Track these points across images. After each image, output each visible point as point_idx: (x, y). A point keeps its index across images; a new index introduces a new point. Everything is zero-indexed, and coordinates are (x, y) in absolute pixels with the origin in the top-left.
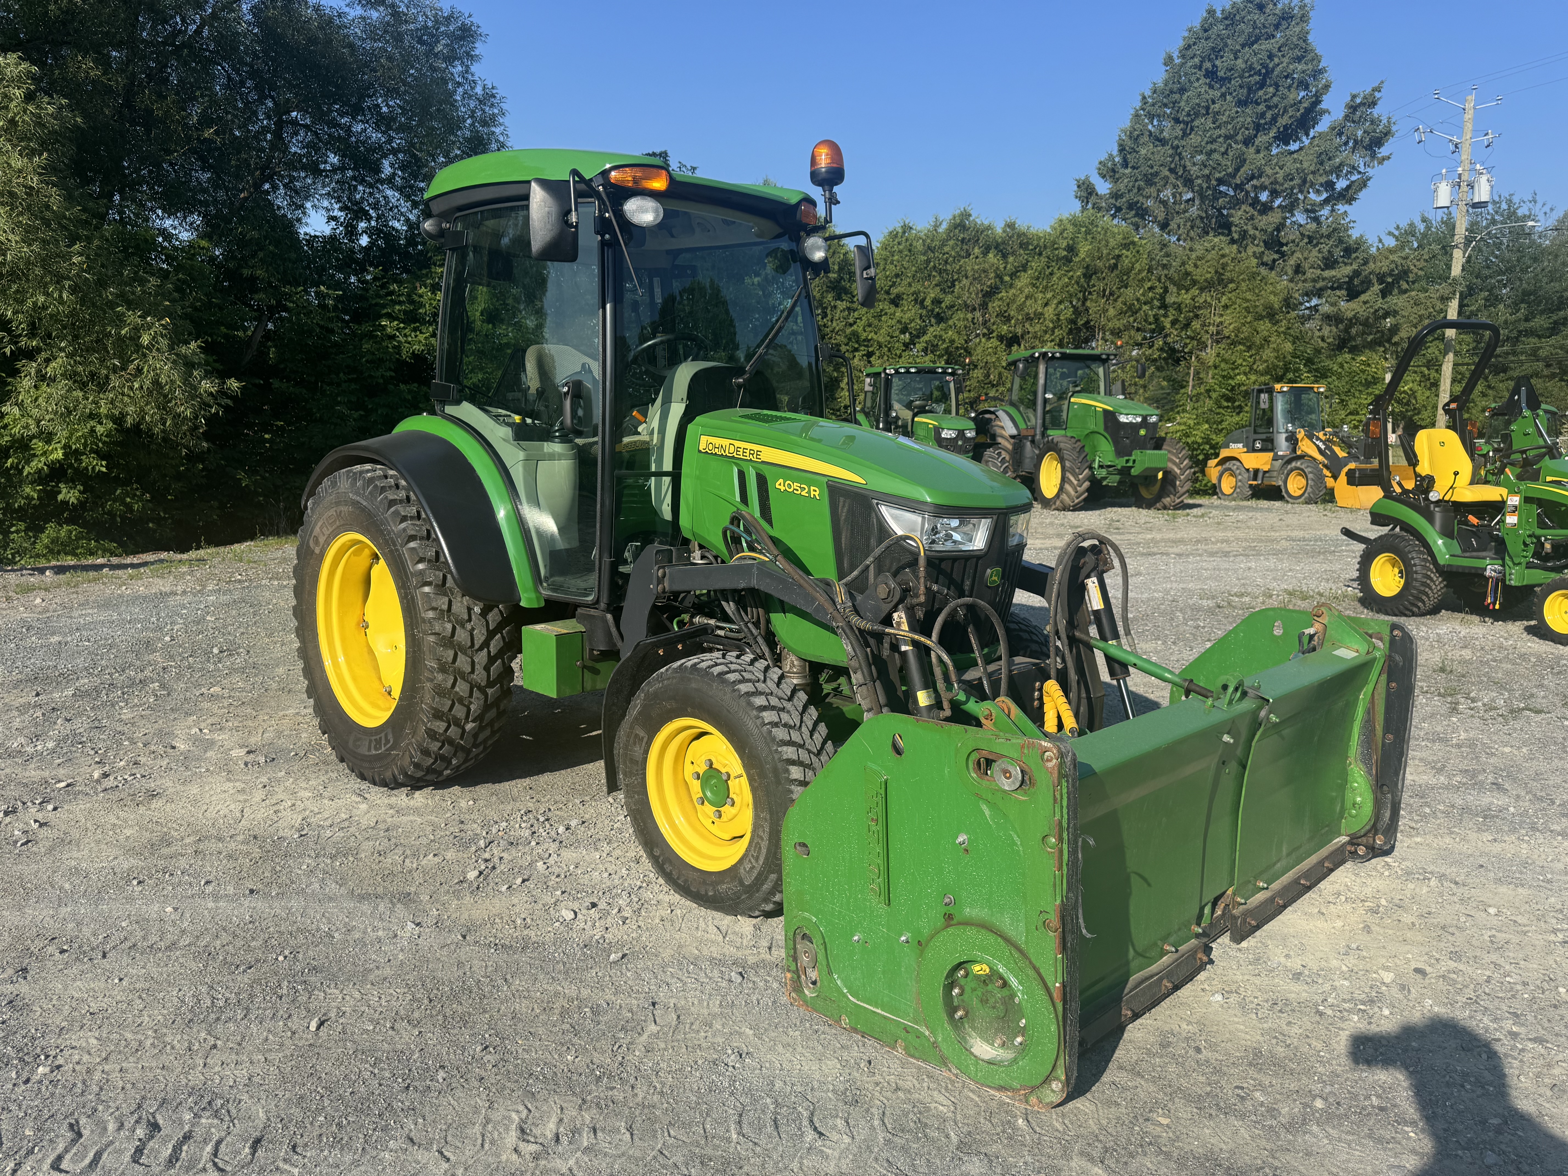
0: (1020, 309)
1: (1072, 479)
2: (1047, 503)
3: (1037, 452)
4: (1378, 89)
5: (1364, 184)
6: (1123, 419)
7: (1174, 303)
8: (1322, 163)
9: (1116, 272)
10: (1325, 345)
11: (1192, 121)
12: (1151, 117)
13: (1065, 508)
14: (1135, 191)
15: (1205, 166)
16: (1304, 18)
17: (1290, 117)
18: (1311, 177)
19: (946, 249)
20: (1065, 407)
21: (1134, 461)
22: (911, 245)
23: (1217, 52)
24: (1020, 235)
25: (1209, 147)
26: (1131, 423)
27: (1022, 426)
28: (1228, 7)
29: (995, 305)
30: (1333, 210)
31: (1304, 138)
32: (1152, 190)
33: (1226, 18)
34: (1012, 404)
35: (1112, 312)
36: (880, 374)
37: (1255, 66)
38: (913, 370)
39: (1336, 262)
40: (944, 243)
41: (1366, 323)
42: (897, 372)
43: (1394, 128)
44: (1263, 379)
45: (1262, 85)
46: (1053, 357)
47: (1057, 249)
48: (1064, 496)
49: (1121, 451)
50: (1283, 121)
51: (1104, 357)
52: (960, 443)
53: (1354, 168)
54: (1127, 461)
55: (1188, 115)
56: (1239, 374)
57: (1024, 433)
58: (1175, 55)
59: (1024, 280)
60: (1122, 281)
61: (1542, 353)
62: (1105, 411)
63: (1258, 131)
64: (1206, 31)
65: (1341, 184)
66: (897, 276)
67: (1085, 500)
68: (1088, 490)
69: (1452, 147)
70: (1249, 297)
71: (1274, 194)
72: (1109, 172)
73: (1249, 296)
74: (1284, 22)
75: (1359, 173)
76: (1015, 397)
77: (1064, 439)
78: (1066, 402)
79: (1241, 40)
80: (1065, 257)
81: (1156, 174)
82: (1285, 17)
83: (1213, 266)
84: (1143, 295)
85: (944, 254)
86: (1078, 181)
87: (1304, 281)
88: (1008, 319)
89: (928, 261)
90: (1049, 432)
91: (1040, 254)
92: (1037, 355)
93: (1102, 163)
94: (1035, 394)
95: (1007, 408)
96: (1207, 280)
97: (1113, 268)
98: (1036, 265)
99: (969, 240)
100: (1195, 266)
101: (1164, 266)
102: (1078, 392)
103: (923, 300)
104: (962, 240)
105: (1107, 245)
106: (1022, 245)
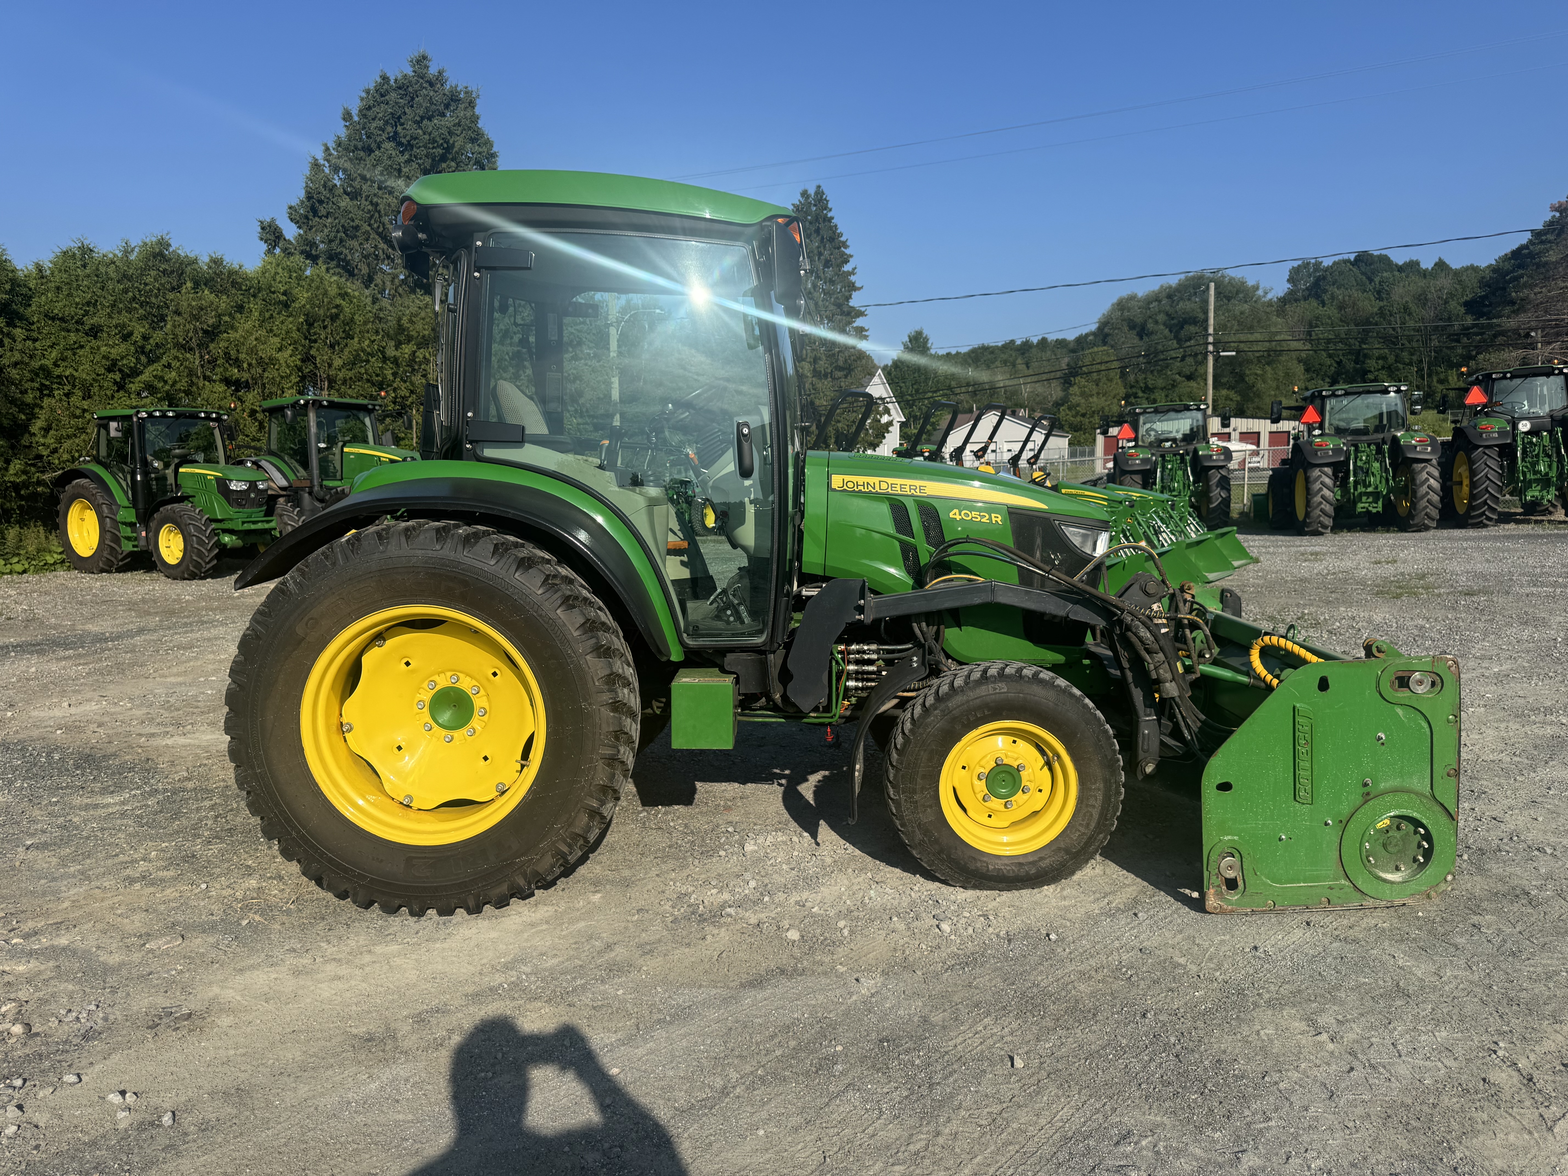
0: (252, 351)
7: (394, 356)
9: (338, 322)
12: (336, 169)
14: (337, 242)
16: (471, 104)
19: (149, 280)
20: (337, 457)
22: (97, 270)
23: (397, 119)
24: (231, 273)
27: (292, 477)
28: (399, 77)
29: (217, 348)
32: (354, 243)
33: (400, 88)
34: (271, 453)
35: (338, 362)
36: (131, 417)
37: (438, 139)
38: (169, 414)
40: (142, 272)
42: (150, 415)
46: (321, 405)
47: (274, 293)
51: (370, 407)
52: (252, 495)
57: (298, 484)
58: (355, 112)
59: (246, 323)
60: (344, 331)
64: (382, 96)
66: (88, 304)
72: (294, 216)
74: (452, 104)
76: (274, 446)
78: (339, 451)
79: (421, 112)
80: (282, 302)
81: (357, 228)
82: (453, 99)
83: (427, 323)
84: (368, 346)
85: (146, 284)
86: (262, 222)
87: (511, 344)
88: (237, 363)
89: (125, 291)
90: (325, 483)
91: (254, 296)
92: (302, 402)
93: (290, 208)
94: (304, 444)
95: (268, 458)
96: (424, 336)
97: (334, 318)
98: (255, 307)
99: (172, 272)
100: (411, 321)
101: (380, 319)
102: (349, 442)
103: (131, 334)
104: (164, 272)
105: (325, 293)
106: (234, 284)
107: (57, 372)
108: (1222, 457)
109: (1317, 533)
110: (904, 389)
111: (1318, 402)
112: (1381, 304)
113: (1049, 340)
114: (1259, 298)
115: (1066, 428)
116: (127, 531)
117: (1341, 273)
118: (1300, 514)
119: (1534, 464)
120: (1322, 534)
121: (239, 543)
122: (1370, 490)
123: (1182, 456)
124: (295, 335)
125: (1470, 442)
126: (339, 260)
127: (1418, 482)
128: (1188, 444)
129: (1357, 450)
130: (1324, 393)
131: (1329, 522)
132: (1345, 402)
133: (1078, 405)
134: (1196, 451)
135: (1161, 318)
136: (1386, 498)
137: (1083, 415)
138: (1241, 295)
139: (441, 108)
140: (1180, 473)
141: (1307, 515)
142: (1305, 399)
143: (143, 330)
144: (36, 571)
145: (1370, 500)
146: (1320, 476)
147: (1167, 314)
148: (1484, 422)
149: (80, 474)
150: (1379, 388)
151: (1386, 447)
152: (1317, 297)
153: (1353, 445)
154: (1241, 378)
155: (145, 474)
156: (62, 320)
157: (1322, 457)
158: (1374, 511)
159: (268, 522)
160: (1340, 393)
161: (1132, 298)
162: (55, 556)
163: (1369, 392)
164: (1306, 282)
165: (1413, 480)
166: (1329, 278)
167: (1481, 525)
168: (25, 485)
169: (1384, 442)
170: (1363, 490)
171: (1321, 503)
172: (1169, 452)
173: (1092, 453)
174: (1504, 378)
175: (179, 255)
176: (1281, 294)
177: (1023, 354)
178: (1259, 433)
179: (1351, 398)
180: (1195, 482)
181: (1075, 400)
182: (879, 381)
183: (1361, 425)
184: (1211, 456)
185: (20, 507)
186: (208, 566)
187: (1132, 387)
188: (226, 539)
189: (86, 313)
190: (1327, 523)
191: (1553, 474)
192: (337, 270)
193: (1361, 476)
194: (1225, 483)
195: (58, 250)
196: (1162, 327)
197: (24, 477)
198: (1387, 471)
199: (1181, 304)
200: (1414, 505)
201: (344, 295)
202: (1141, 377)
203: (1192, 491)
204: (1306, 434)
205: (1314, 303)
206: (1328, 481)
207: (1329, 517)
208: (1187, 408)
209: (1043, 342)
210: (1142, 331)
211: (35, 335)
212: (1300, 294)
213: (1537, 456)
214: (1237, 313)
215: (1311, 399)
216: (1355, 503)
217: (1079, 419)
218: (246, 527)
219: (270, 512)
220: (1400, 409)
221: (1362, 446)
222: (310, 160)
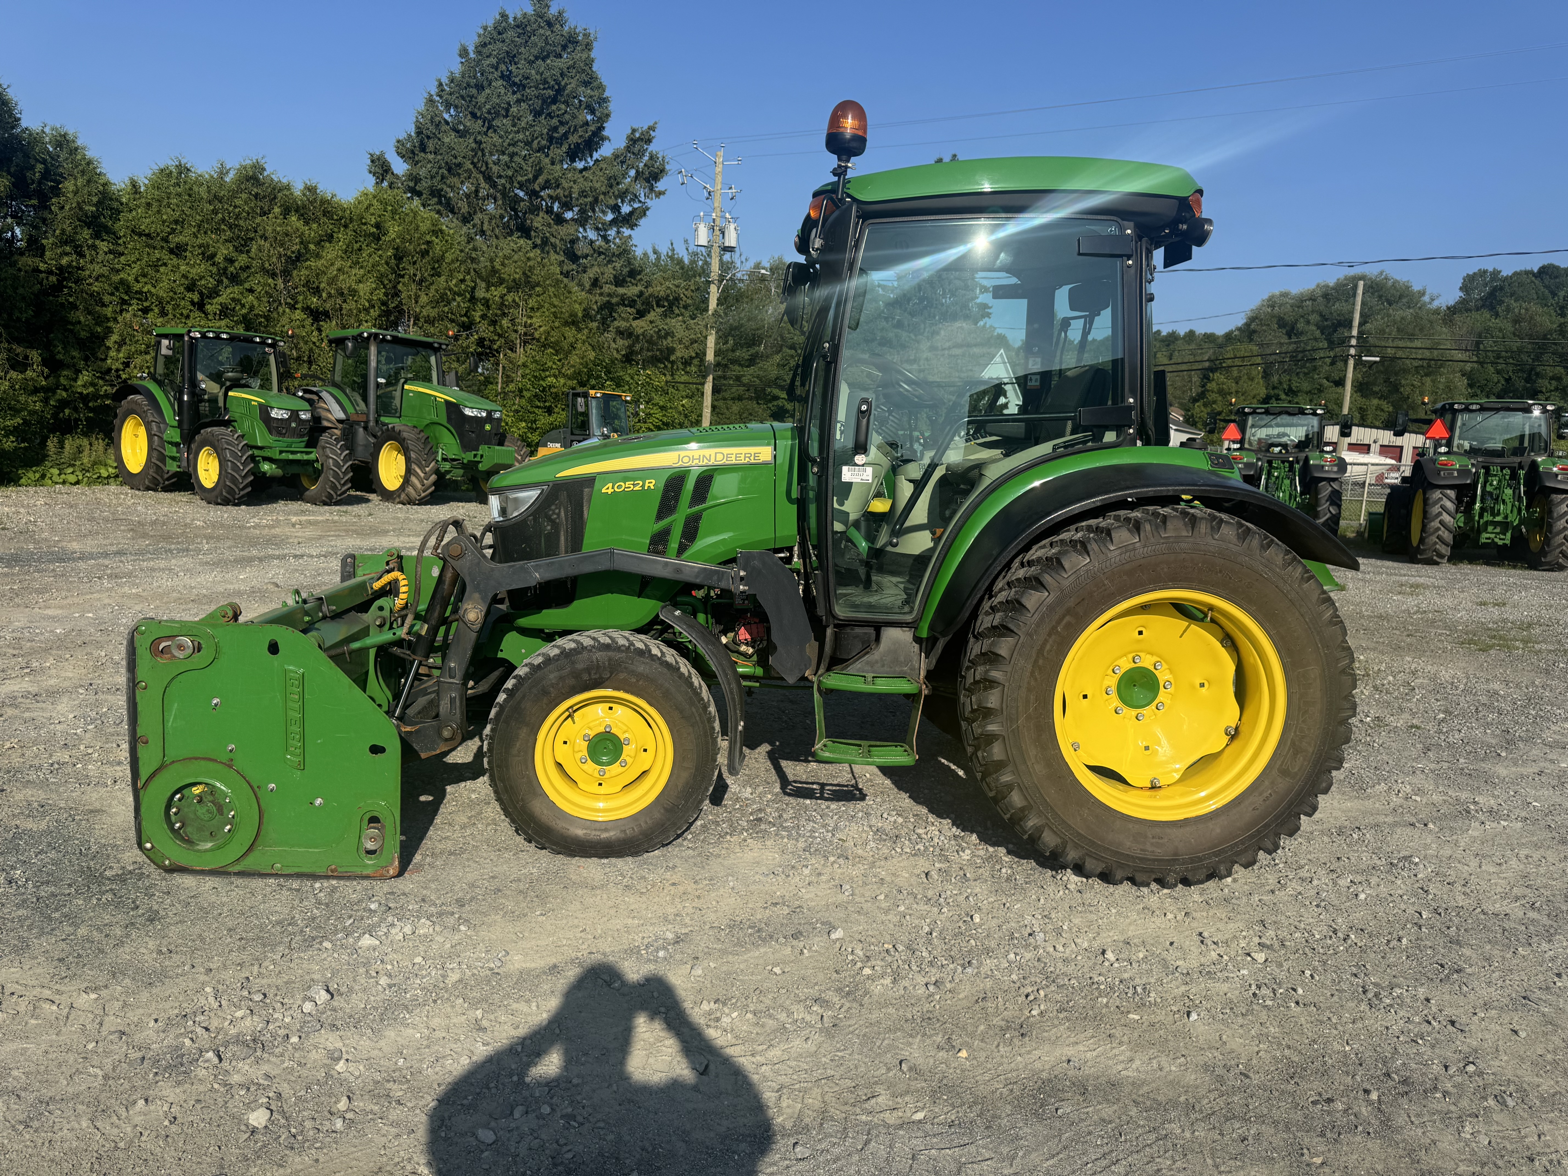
0: (332, 281)
1: (419, 471)
2: (388, 496)
3: (372, 440)
4: (652, 128)
5: (644, 212)
6: (468, 412)
7: (484, 298)
8: (611, 186)
9: (427, 259)
10: (619, 357)
11: (493, 119)
12: (448, 106)
13: (410, 502)
14: (439, 178)
15: (508, 167)
16: (588, 47)
17: (581, 137)
18: (601, 197)
19: (238, 202)
20: (398, 394)
21: (482, 456)
22: (191, 189)
23: (512, 58)
24: (324, 202)
25: (511, 149)
26: (476, 417)
27: (351, 410)
28: (519, 15)
29: (300, 274)
30: (618, 232)
31: (589, 159)
32: (456, 181)
33: (518, 26)
34: (335, 385)
35: (424, 299)
36: (182, 336)
37: (549, 80)
38: (224, 336)
39: (624, 281)
40: (234, 194)
41: (650, 342)
42: (204, 336)
43: (667, 167)
44: (570, 383)
45: (554, 101)
46: (384, 340)
47: (365, 224)
48: (410, 489)
49: (467, 445)
50: (574, 139)
51: (436, 345)
52: (294, 425)
53: (636, 196)
54: (475, 456)
55: (489, 112)
56: (549, 376)
57: (355, 418)
58: (471, 49)
59: (331, 252)
60: (433, 268)
61: (745, 380)
62: (447, 402)
63: (551, 143)
64: (500, 33)
65: (626, 209)
66: (176, 222)
67: (431, 494)
68: (435, 484)
69: (706, 194)
70: (556, 303)
71: (567, 206)
72: (408, 153)
73: (555, 301)
74: (570, 45)
75: (640, 202)
76: (339, 379)
77: (407, 429)
78: (399, 388)
79: (535, 51)
80: (373, 234)
81: (459, 165)
82: (571, 41)
83: (520, 267)
84: (455, 286)
85: (235, 207)
86: (372, 155)
87: (601, 294)
88: (317, 291)
89: (215, 212)
90: (383, 419)
91: (346, 226)
92: (365, 335)
93: (398, 141)
94: (365, 377)
95: (331, 389)
96: (514, 280)
97: (424, 253)
98: (343, 237)
99: (264, 197)
100: (503, 264)
101: (473, 260)
102: (410, 379)
103: (213, 256)
104: (256, 196)
105: (417, 228)
106: (325, 213)
107: (137, 287)
108: (1335, 469)
109: (1430, 562)
111: (1448, 417)
112: (1562, 320)
113: (1197, 333)
114: (1424, 304)
115: (1199, 425)
116: (171, 451)
117: (1521, 285)
118: (1415, 540)
120: (1437, 563)
121: (279, 472)
122: (1498, 519)
123: (1291, 464)
124: (383, 269)
126: (440, 196)
127: (1555, 515)
128: (1301, 451)
129: (1487, 473)
130: (1456, 406)
131: (1446, 551)
132: (1479, 419)
133: (1215, 402)
134: (1307, 459)
135: (1314, 318)
136: (1516, 529)
138: (1404, 300)
139: (559, 49)
140: (1287, 482)
141: (1422, 540)
142: (1435, 412)
143: (226, 252)
144: (89, 484)
145: (1498, 530)
146: (1440, 499)
147: (1321, 315)
149: (135, 390)
150: (1521, 406)
151: (1522, 473)
152: (1492, 308)
153: (1483, 467)
154: (1395, 388)
155: (192, 394)
156: (148, 235)
157: (1445, 478)
158: (1500, 543)
159: (308, 453)
160: (1474, 407)
161: (1285, 295)
162: (110, 470)
163: (1508, 409)
164: (1481, 291)
165: (1550, 512)
166: (1507, 289)
168: (95, 396)
169: (1521, 467)
170: (1491, 518)
171: (1438, 529)
172: (1277, 458)
175: (272, 180)
176: (1451, 303)
177: (1168, 345)
178: (1401, 448)
179: (1487, 414)
180: (1302, 493)
181: (1212, 396)
182: (1001, 362)
183: (1499, 446)
184: (1323, 466)
185: (88, 419)
186: (242, 493)
187: (1274, 388)
188: (266, 467)
189: (173, 231)
190: (1443, 551)
192: (438, 207)
193: (1489, 503)
194: (1336, 498)
195: (156, 168)
196: (1314, 328)
197: (91, 389)
198: (1520, 499)
199: (1337, 305)
200: (1547, 541)
201: (437, 232)
202: (1285, 378)
203: (1298, 503)
204: (1432, 451)
205: (1487, 314)
206: (1449, 505)
207: (1447, 545)
208: (1302, 412)
209: (1191, 334)
210: (1291, 331)
211: (121, 249)
212: (1472, 304)
214: (1398, 318)
215: (1441, 412)
216: (1479, 532)
218: (284, 456)
219: (312, 443)
220: (1544, 431)
221: (1494, 470)
222: (426, 95)
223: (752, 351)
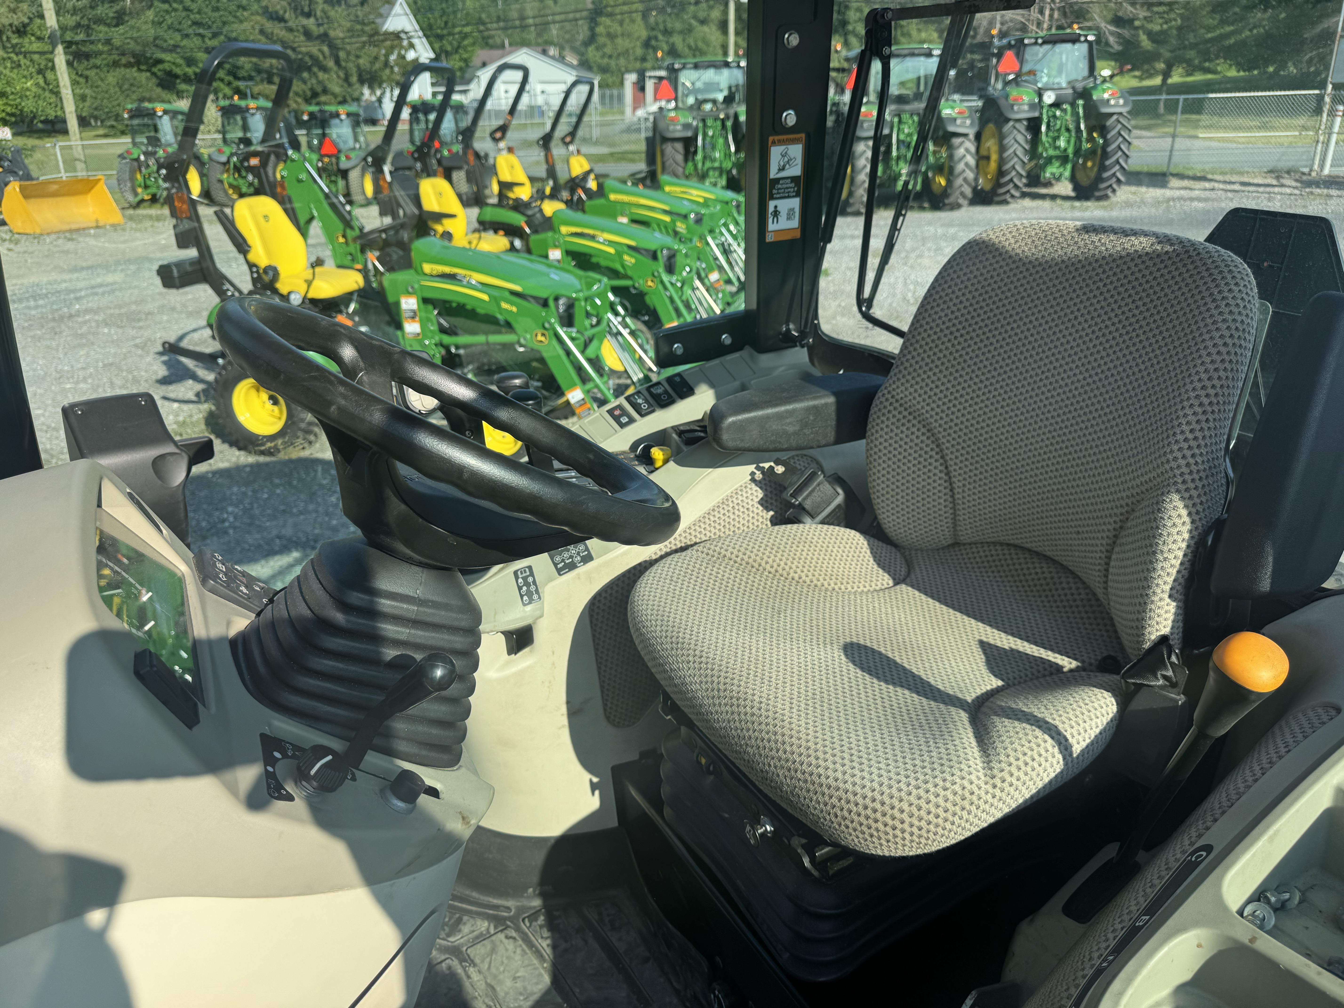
109: (858, 214)
110: (432, 21)
115: (595, 69)
118: (846, 193)
119: (1056, 139)
123: (723, 121)
125: (1001, 114)
127: (956, 158)
128: (729, 107)
129: (899, 121)
136: (925, 176)
137: (610, 57)
140: (721, 141)
141: (851, 194)
148: (1014, 92)
150: (919, 51)
153: (896, 115)
157: (864, 130)
163: (914, 55)
165: (952, 156)
167: (1005, 202)
172: (710, 116)
173: (621, 98)
174: (1036, 43)
180: (737, 151)
182: (401, 12)
191: (1070, 151)
193: (903, 150)
200: (949, 182)
202: (661, 19)
208: (727, 65)
213: (1059, 130)
217: (606, 60)
221: (905, 117)
223: (117, 7)
